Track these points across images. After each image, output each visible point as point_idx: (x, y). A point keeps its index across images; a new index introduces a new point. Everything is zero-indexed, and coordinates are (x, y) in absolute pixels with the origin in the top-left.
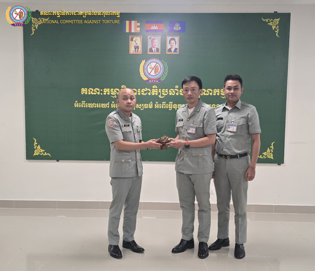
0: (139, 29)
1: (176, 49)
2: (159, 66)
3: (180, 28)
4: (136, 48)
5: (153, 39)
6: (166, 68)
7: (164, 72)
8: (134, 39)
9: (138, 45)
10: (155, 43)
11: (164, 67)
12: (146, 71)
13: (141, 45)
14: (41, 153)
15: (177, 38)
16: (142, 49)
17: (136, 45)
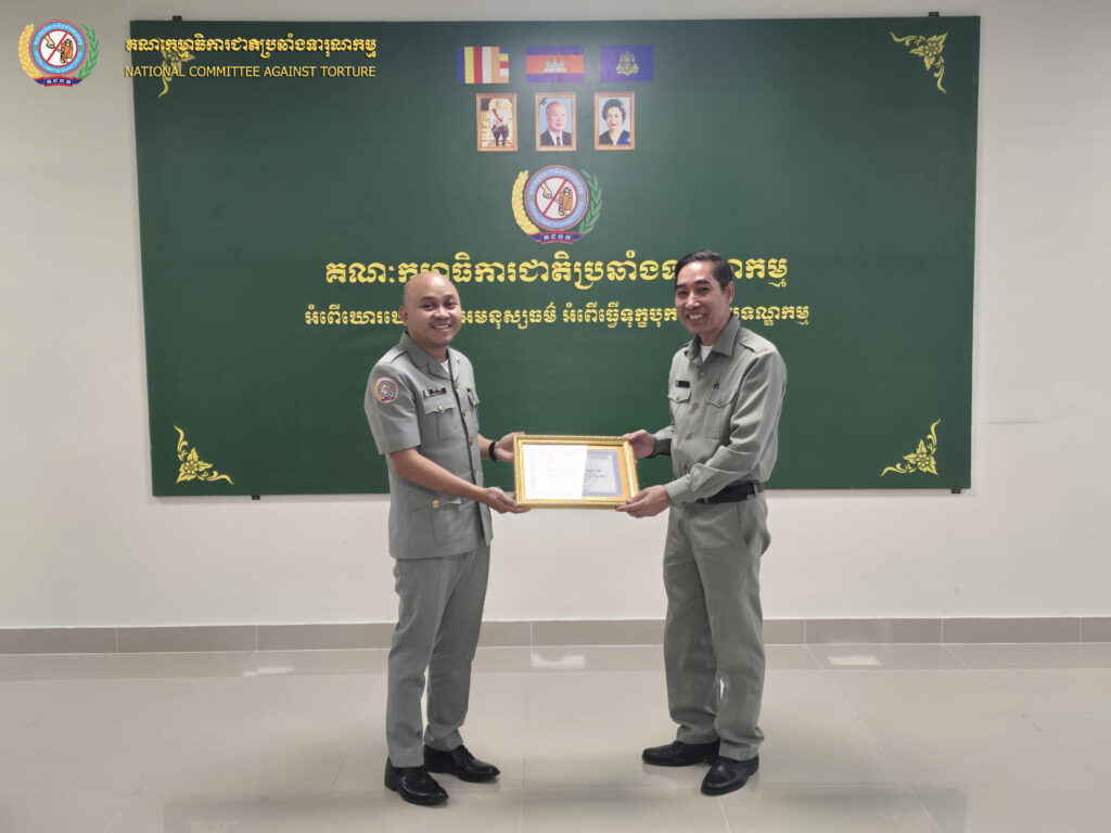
0: (507, 75)
1: (625, 135)
2: (572, 189)
3: (636, 69)
4: (500, 132)
5: (551, 104)
6: (596, 194)
7: (589, 208)
8: (492, 105)
9: (504, 123)
10: (559, 116)
11: (590, 192)
12: (531, 205)
13: (515, 122)
14: (200, 473)
15: (628, 99)
16: (516, 137)
17: (498, 126)
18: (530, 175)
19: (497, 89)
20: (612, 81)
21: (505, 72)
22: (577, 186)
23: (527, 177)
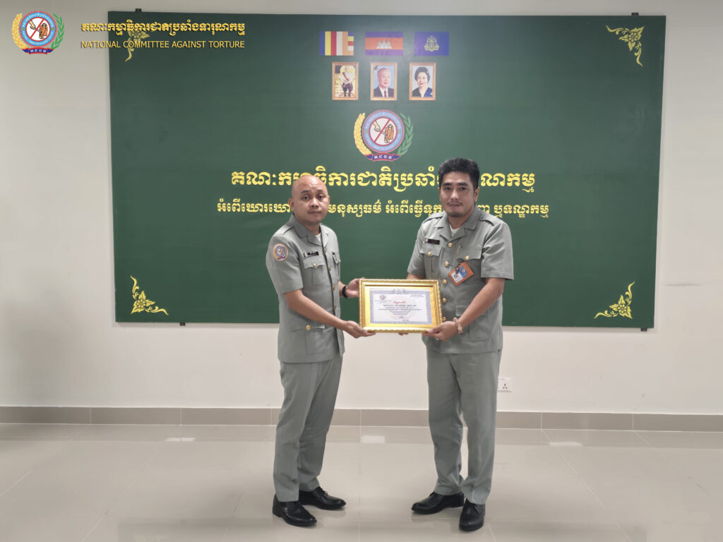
0: (353, 50)
1: (429, 91)
2: (393, 125)
3: (437, 47)
4: (347, 87)
5: (381, 70)
6: (409, 129)
7: (404, 138)
8: (342, 70)
9: (349, 82)
10: (386, 77)
11: (405, 128)
12: (367, 136)
14: (147, 308)
15: (432, 67)
16: (357, 91)
17: (347, 83)
18: (366, 116)
19: (345, 59)
20: (422, 55)
21: (351, 48)
22: (397, 123)
23: (364, 117)
